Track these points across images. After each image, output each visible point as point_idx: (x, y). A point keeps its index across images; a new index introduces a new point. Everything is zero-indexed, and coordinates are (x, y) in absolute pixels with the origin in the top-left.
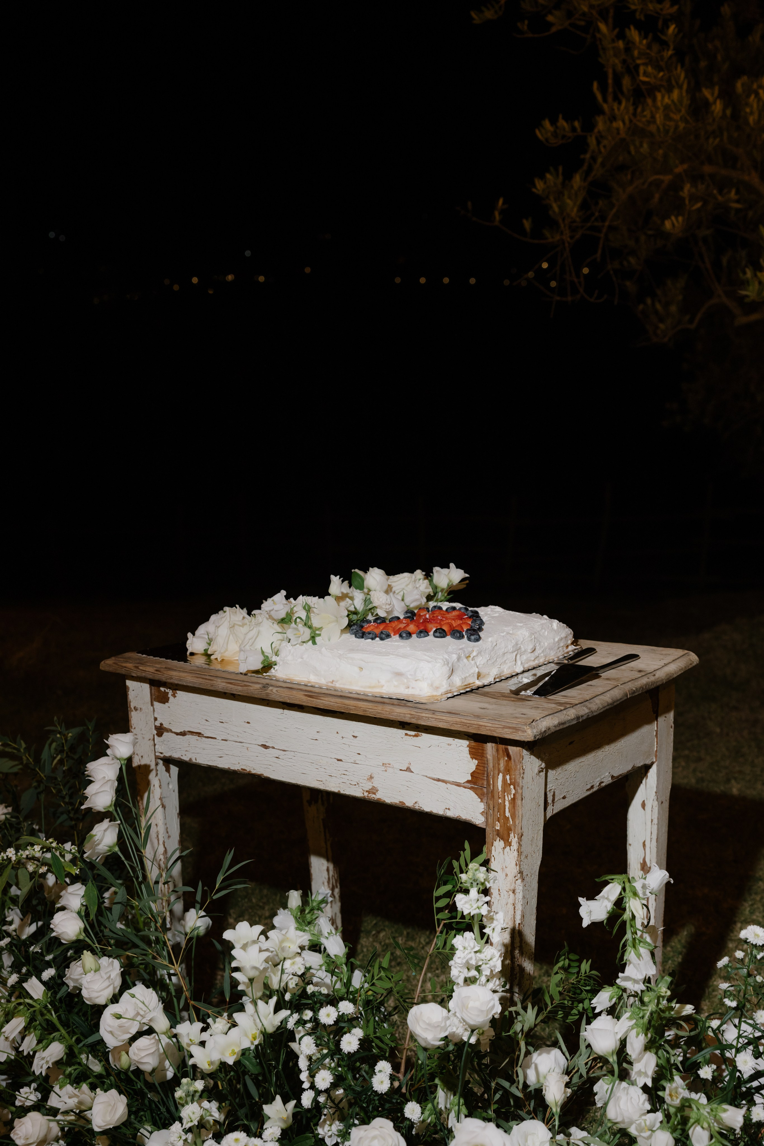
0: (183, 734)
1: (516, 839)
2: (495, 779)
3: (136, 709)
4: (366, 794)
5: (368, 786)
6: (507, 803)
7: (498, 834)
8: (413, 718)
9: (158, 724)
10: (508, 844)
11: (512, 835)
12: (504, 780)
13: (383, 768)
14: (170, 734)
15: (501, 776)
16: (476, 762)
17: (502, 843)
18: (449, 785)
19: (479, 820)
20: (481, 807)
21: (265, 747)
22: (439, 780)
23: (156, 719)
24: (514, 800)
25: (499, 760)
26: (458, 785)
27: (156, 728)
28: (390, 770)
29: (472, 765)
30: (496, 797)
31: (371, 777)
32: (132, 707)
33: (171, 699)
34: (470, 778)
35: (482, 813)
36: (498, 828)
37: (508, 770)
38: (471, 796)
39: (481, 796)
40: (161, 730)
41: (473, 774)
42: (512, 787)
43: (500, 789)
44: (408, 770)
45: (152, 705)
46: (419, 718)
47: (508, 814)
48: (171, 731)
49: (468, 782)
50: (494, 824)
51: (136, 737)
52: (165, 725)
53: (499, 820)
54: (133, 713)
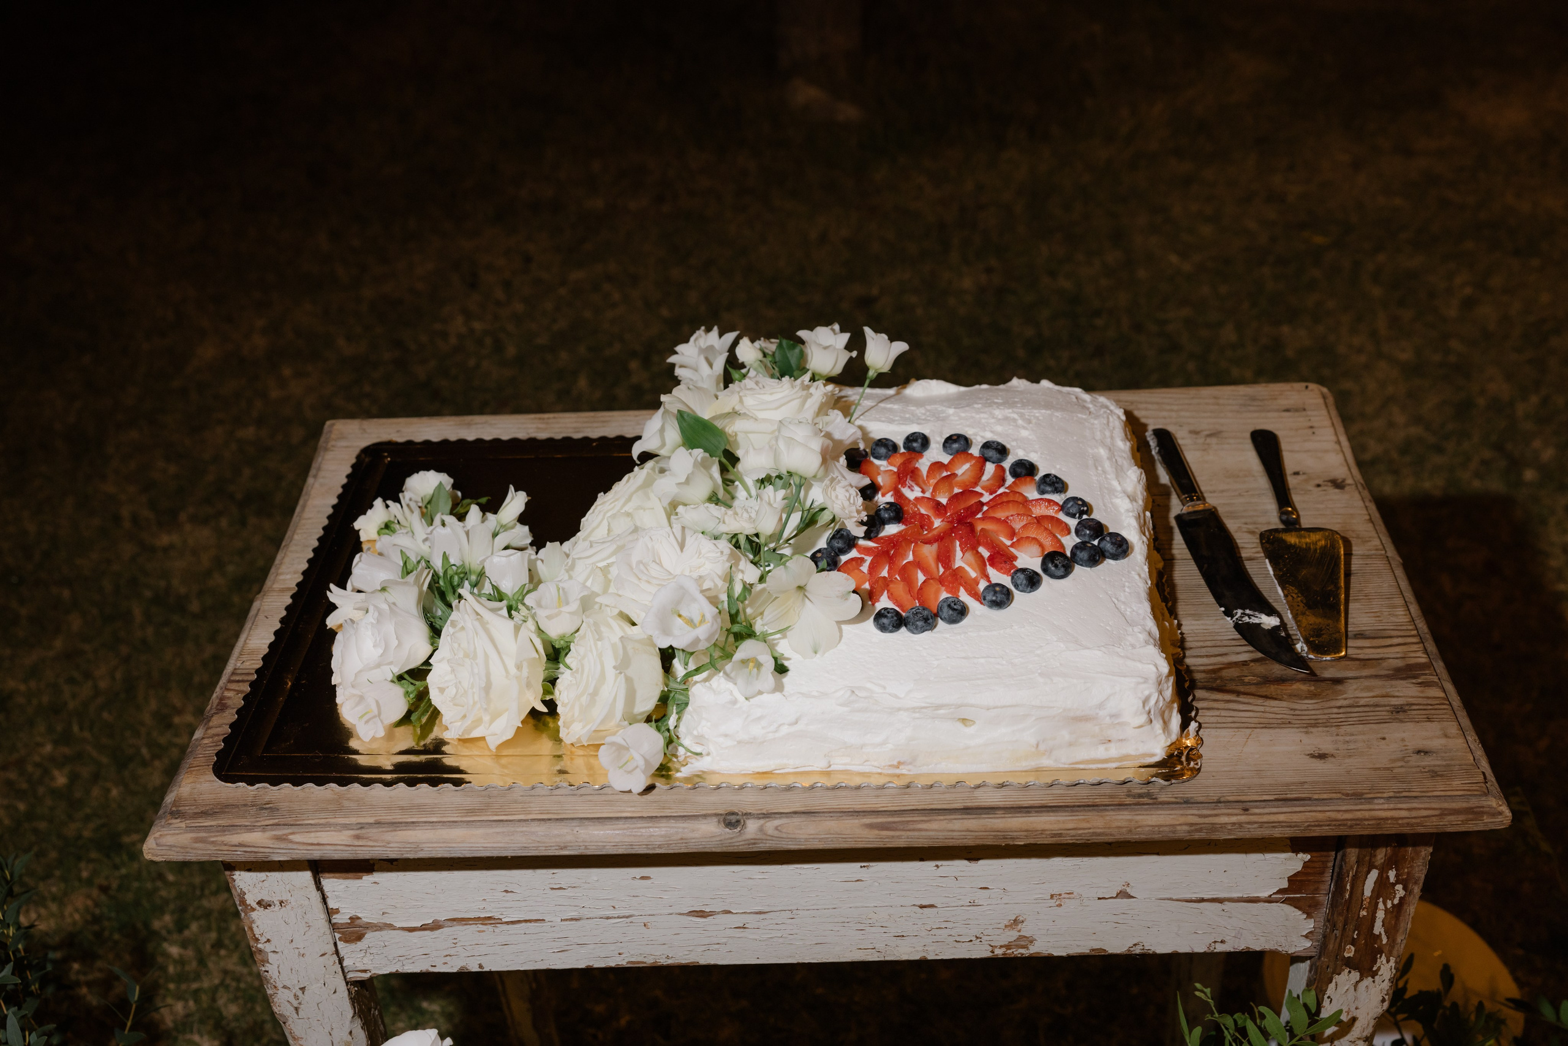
0: (435, 926)
1: (1392, 963)
2: (1358, 880)
3: (264, 904)
4: (999, 952)
6: (1381, 914)
7: (1350, 964)
8: (1200, 830)
9: (341, 919)
10: (1370, 973)
11: (1382, 959)
12: (1382, 879)
13: (1052, 902)
14: (386, 934)
15: (1374, 875)
16: (1308, 857)
17: (1356, 975)
18: (1228, 906)
20: (1309, 925)
21: (701, 914)
22: (1202, 900)
23: (332, 912)
24: (1399, 908)
25: (1374, 849)
26: (1253, 900)
27: (336, 929)
28: (1070, 905)
29: (1296, 863)
30: (1355, 908)
31: (1016, 922)
32: (251, 900)
34: (1285, 885)
35: (1309, 936)
36: (1349, 952)
37: (1393, 863)
39: (1310, 910)
40: (350, 930)
41: (1291, 880)
42: (1399, 887)
43: (1368, 893)
44: (1123, 894)
45: (319, 887)
46: (1214, 828)
47: (1378, 928)
48: (390, 927)
49: (1280, 891)
50: (1341, 949)
51: (272, 957)
52: (366, 917)
53: (1353, 942)
54: (254, 915)
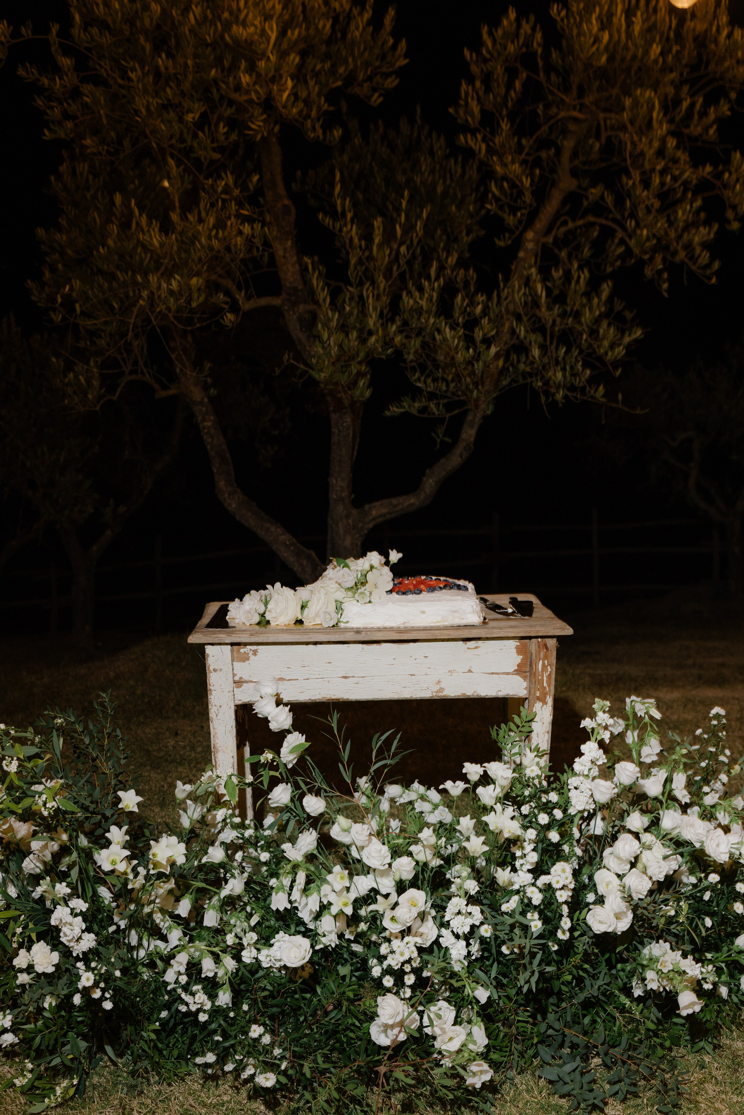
1: (551, 698)
2: (536, 664)
3: (215, 670)
4: (434, 694)
5: (437, 688)
6: (545, 678)
7: (538, 699)
9: (237, 678)
10: (545, 703)
11: (548, 697)
12: (543, 664)
13: (449, 674)
14: (249, 685)
15: (541, 662)
16: (521, 657)
17: (541, 704)
18: (501, 676)
19: (522, 693)
20: (525, 684)
21: (345, 677)
22: (493, 673)
23: (234, 675)
25: (540, 652)
26: (508, 674)
27: (235, 682)
28: (454, 674)
29: (519, 659)
30: (537, 675)
31: (439, 682)
32: (211, 669)
33: (252, 657)
34: (516, 668)
35: (526, 688)
36: (538, 695)
37: (546, 657)
38: (518, 679)
39: (525, 678)
40: (239, 683)
41: (518, 666)
42: (549, 667)
43: (540, 670)
44: (470, 671)
45: (232, 665)
46: (492, 633)
47: (545, 685)
48: (252, 682)
49: (515, 670)
50: (535, 693)
51: (213, 692)
52: (245, 678)
53: (538, 690)
54: (211, 674)
